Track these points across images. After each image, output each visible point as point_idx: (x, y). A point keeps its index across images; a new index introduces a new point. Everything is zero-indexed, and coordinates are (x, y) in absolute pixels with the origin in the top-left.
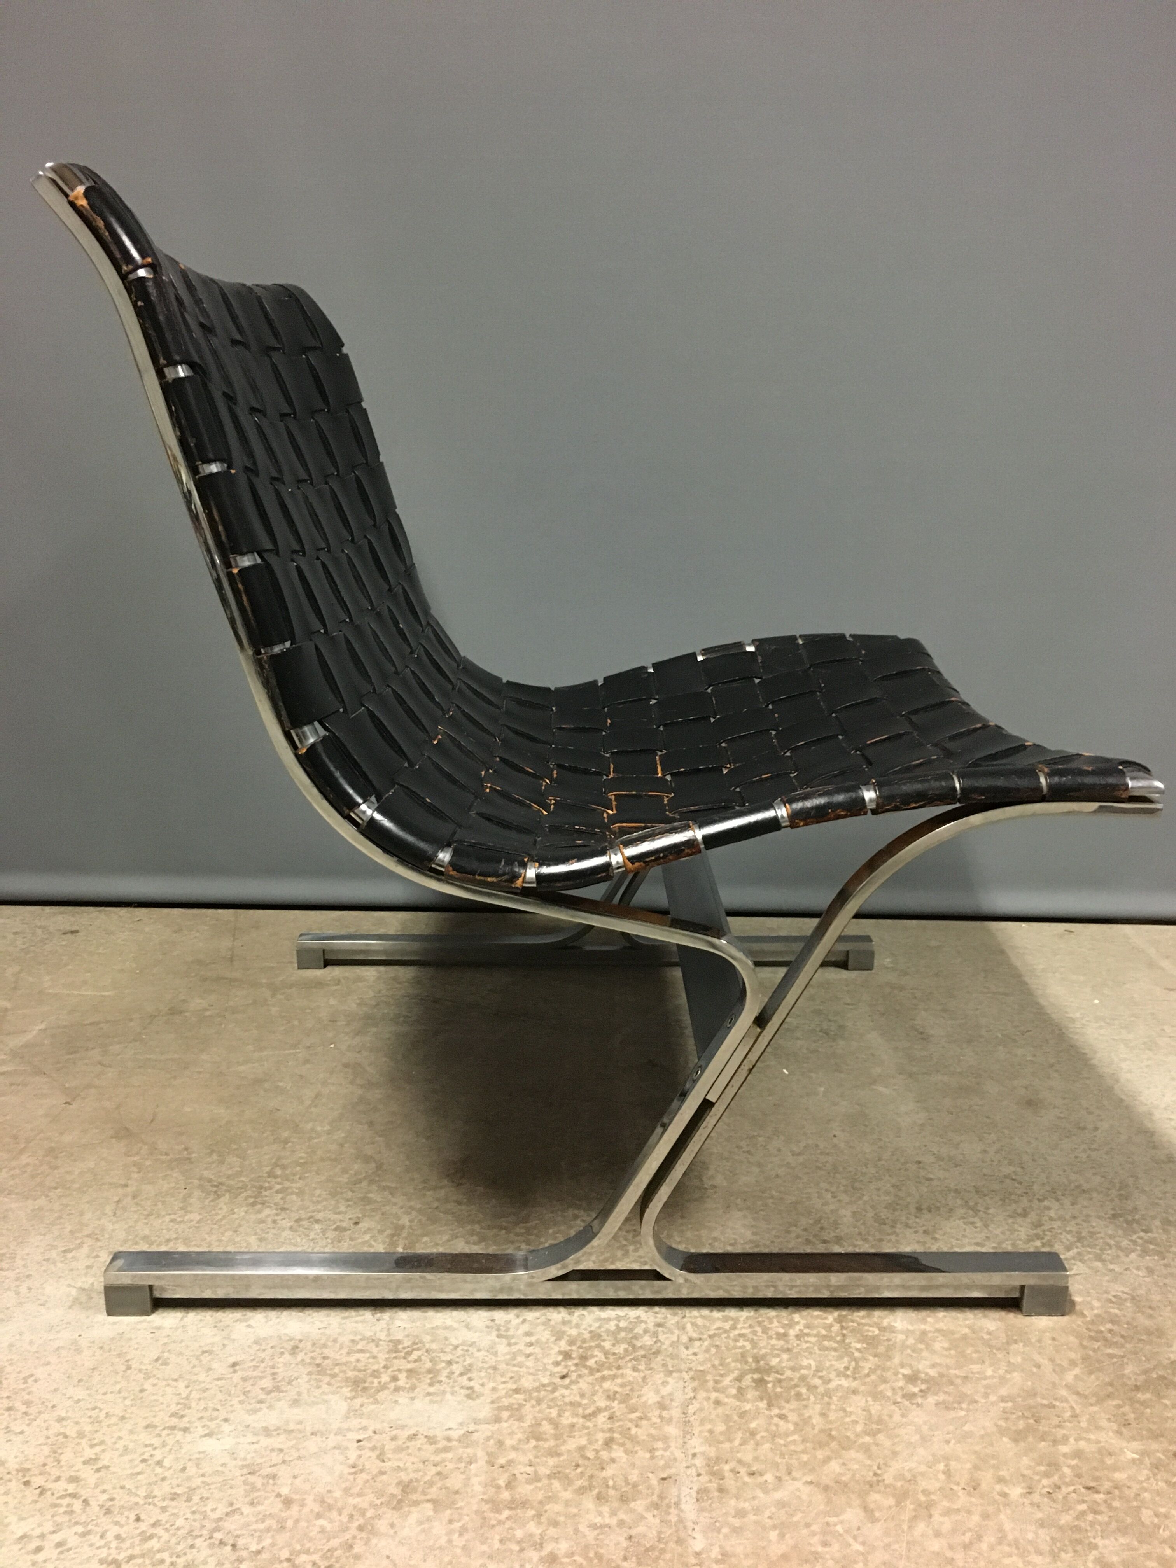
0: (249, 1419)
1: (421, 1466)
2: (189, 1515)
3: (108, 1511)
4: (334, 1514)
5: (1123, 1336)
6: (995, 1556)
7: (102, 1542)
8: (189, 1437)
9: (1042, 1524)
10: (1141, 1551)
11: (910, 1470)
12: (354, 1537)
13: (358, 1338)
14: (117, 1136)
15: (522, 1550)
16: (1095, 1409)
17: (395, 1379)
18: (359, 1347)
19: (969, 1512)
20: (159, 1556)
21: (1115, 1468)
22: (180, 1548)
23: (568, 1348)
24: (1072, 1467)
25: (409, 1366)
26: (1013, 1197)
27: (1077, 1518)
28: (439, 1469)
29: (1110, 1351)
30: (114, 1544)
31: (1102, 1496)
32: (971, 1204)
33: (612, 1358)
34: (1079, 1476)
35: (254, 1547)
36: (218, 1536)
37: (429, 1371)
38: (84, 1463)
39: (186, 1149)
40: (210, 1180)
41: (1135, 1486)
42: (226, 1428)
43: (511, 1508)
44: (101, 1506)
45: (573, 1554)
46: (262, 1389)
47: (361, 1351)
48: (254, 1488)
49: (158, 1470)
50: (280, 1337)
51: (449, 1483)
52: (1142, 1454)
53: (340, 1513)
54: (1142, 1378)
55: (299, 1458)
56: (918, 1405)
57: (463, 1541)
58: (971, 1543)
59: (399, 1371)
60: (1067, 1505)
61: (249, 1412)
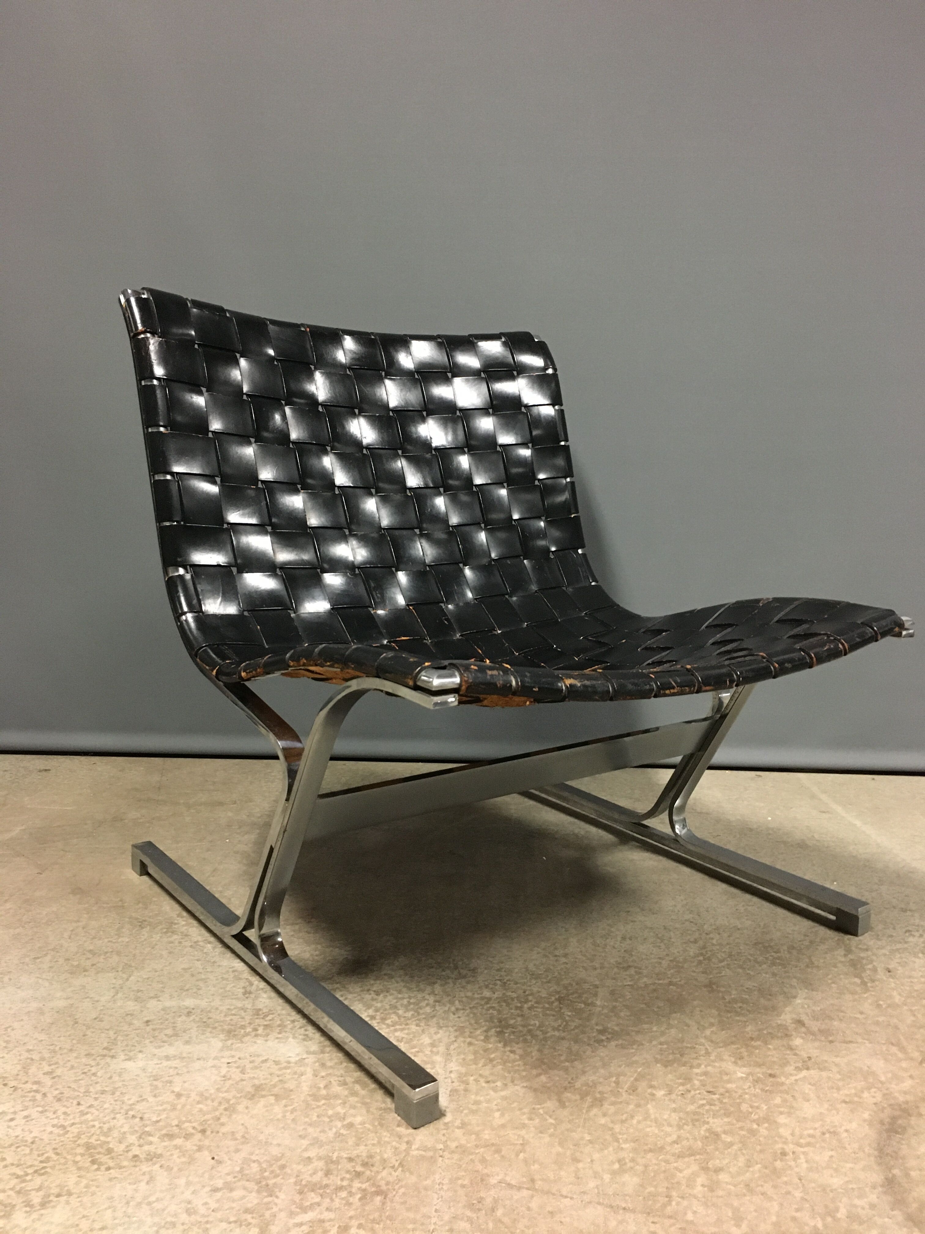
0: (156, 1051)
1: (269, 1076)
2: (113, 1102)
3: (59, 1100)
4: (209, 1102)
5: (748, 1011)
6: (640, 1126)
7: (55, 1116)
8: (115, 1061)
9: (674, 1110)
10: (737, 1126)
11: (593, 1081)
12: (221, 1114)
13: (232, 1007)
14: (74, 892)
15: (331, 1121)
16: (721, 1049)
17: (255, 1030)
18: (233, 1012)
19: (628, 1103)
20: (92, 1123)
21: (729, 1081)
22: (105, 1119)
23: (374, 1014)
24: (701, 1081)
25: (266, 1023)
26: (689, 932)
27: (699, 1107)
28: (281, 1078)
29: (738, 1018)
30: (62, 1117)
31: (717, 1096)
32: (660, 935)
33: (402, 1019)
34: (704, 1085)
35: (155, 1119)
36: (131, 1113)
37: (279, 1026)
38: (44, 1074)
39: (121, 901)
40: (137, 919)
41: (740, 1091)
42: (140, 1056)
43: (326, 1099)
44: (55, 1097)
45: (364, 1123)
46: (166, 1035)
47: (234, 1015)
48: (156, 1087)
49: (93, 1078)
50: (180, 1007)
51: (286, 1086)
52: (748, 1074)
53: (213, 1101)
54: (757, 1033)
55: (188, 1072)
56: (604, 1046)
57: (293, 1116)
58: (626, 1120)
59: (259, 1025)
60: (693, 1101)
61: (156, 1048)
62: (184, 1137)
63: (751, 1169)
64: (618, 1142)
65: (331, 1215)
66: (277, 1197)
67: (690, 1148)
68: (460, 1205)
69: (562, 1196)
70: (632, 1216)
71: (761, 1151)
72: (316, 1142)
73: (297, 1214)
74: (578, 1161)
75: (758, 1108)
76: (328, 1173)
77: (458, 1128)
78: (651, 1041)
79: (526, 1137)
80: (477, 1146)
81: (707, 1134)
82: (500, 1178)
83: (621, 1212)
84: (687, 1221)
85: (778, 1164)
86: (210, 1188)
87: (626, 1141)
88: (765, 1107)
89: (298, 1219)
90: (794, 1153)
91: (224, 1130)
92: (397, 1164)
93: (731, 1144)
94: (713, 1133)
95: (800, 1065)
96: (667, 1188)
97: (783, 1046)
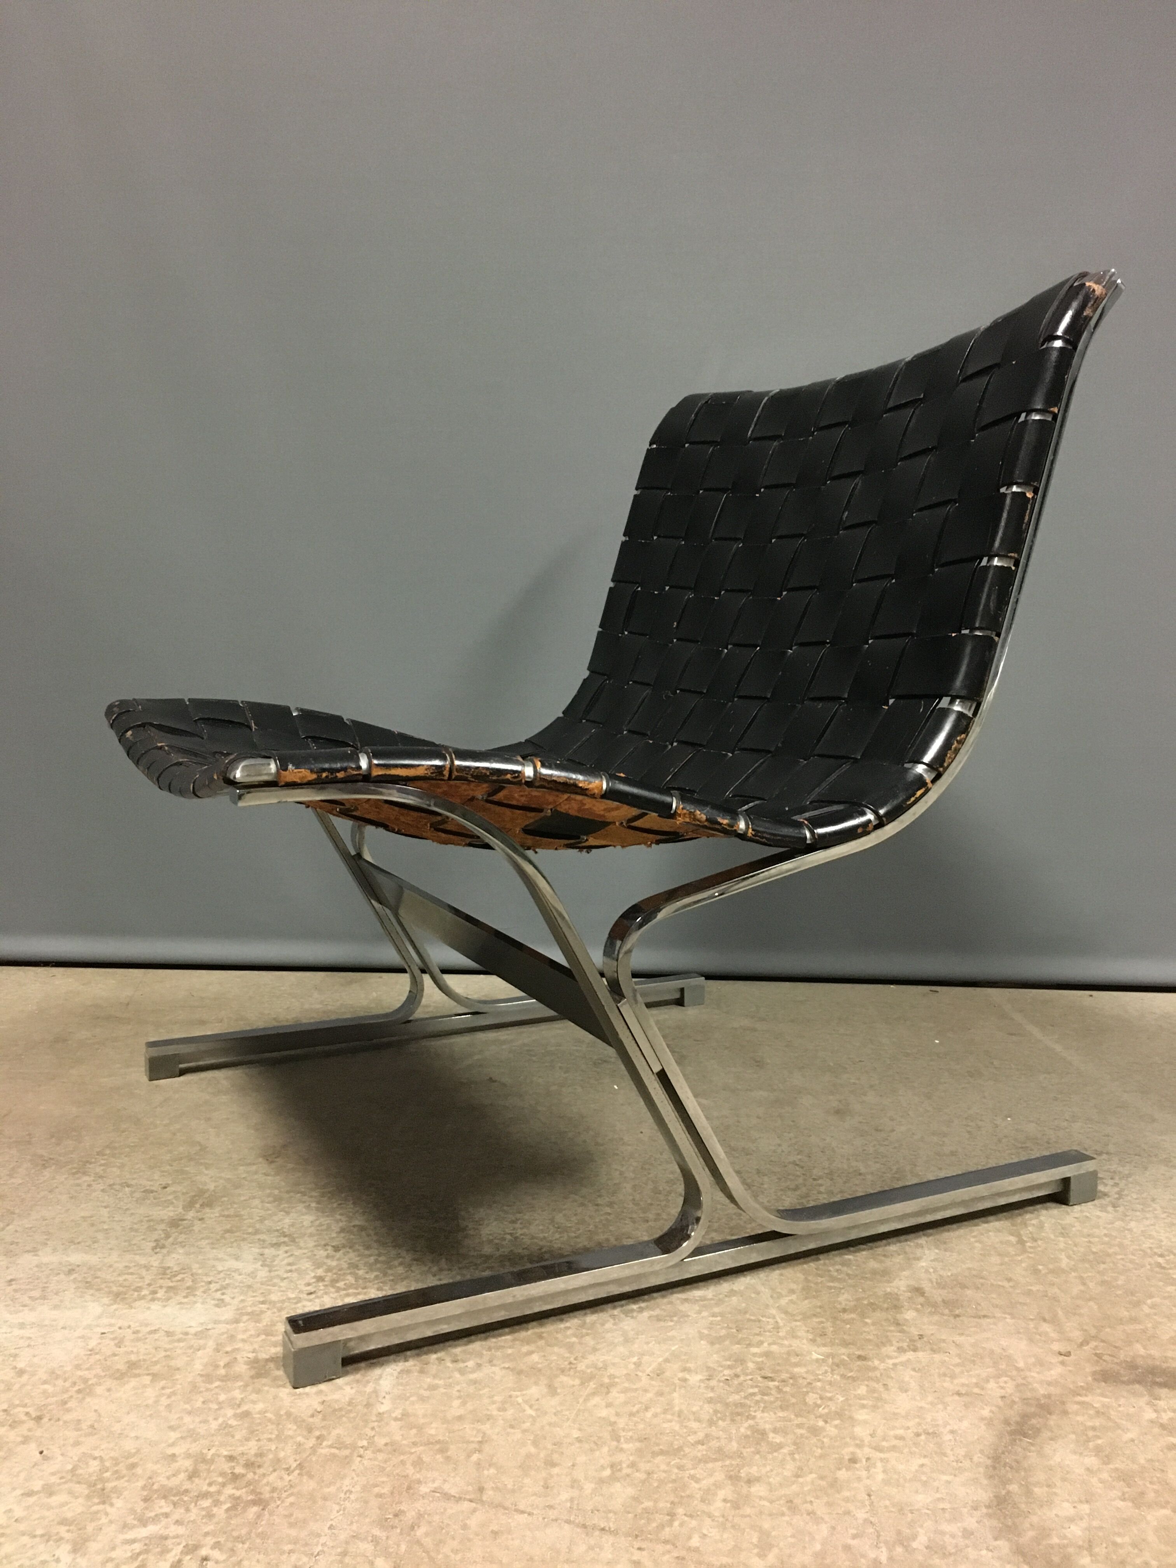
1: (154, 1351)
4: (60, 1382)
5: (848, 1275)
6: (655, 1421)
9: (710, 1401)
10: (796, 1422)
12: (71, 1397)
15: (220, 1409)
18: (130, 1271)
21: (797, 1365)
23: (323, 1274)
24: (757, 1363)
25: (171, 1284)
26: (790, 1177)
27: (746, 1398)
28: (168, 1353)
29: (832, 1284)
31: (776, 1383)
32: (749, 1181)
33: (361, 1281)
34: (760, 1369)
37: (188, 1288)
39: (29, 1135)
40: (42, 1156)
43: (222, 1381)
45: (266, 1412)
46: (30, 1297)
47: (132, 1274)
50: (60, 1263)
51: (173, 1363)
52: (828, 1356)
53: (65, 1381)
54: (852, 1304)
55: (44, 1344)
56: (632, 1317)
57: (168, 1402)
58: (638, 1412)
59: (161, 1287)
60: (740, 1388)
61: (11, 1313)
62: (10, 1426)
63: (801, 1480)
64: (618, 1441)
65: (181, 1530)
66: (112, 1505)
67: (720, 1450)
68: (367, 1520)
69: (516, 1510)
70: (611, 1539)
71: (821, 1457)
72: (192, 1435)
73: (133, 1527)
74: (553, 1465)
75: (830, 1399)
76: (191, 1477)
77: (396, 1419)
78: (699, 1312)
79: (489, 1432)
80: (415, 1444)
81: (749, 1433)
82: (436, 1485)
83: (597, 1533)
84: (689, 1549)
85: (842, 1474)
86: (22, 1492)
87: (628, 1441)
88: (841, 1399)
89: (130, 1535)
90: (868, 1459)
91: (68, 1417)
92: (294, 1465)
93: (780, 1446)
94: (757, 1431)
95: (905, 1345)
96: (672, 1503)
97: (887, 1320)
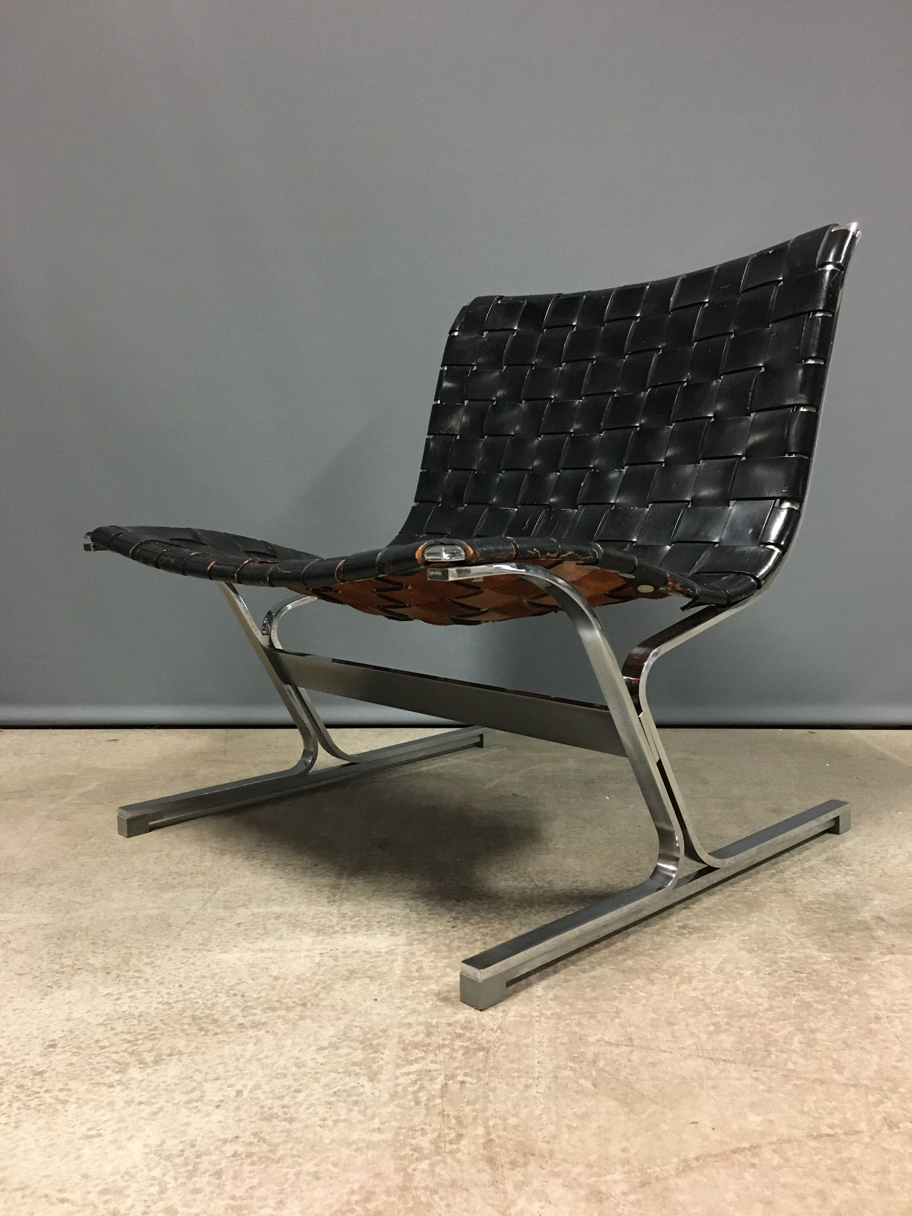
0: (249, 946)
2: (213, 984)
3: (161, 984)
7: (158, 996)
8: (210, 953)
11: (679, 964)
13: (318, 912)
17: (344, 929)
19: (716, 981)
20: (195, 1001)
22: (208, 997)
30: (166, 996)
35: (255, 996)
36: (232, 992)
38: (144, 964)
41: (827, 971)
42: (235, 949)
44: (157, 982)
48: (254, 973)
49: (192, 966)
